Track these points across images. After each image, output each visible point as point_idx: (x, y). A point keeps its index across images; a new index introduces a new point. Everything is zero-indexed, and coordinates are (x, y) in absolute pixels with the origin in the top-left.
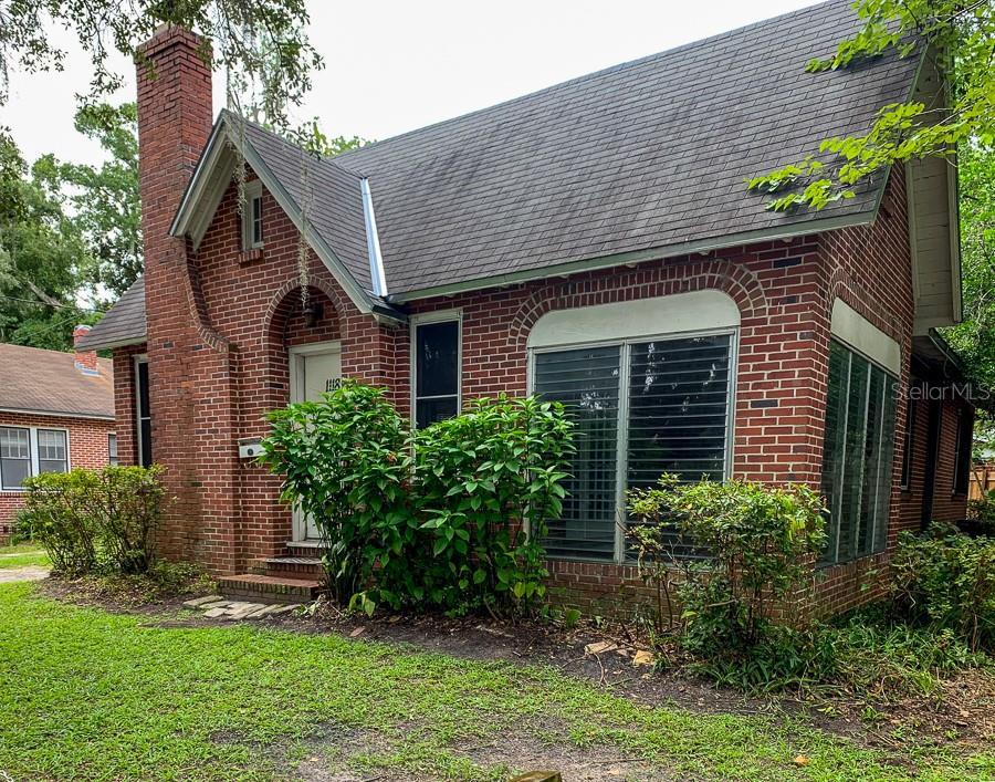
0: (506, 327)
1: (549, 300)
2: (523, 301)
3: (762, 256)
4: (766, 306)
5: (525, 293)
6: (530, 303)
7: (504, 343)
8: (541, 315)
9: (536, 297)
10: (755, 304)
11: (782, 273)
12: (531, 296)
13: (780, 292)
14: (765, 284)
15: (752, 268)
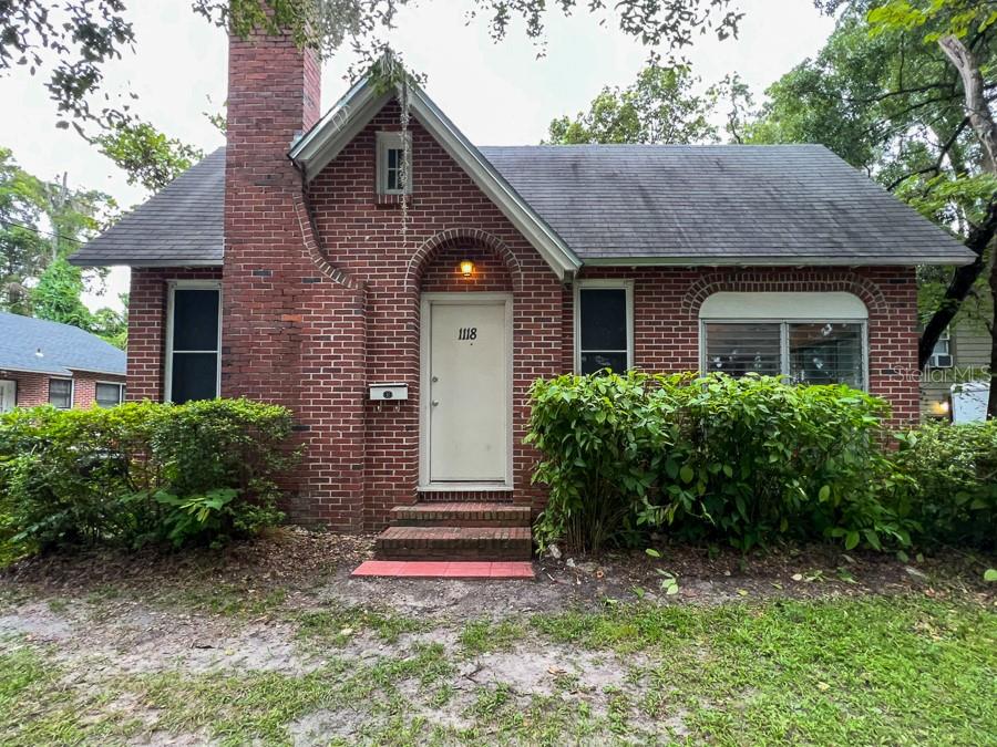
0: (679, 299)
1: (718, 283)
2: (694, 281)
3: (882, 275)
4: (886, 307)
5: (697, 275)
6: (701, 283)
7: (677, 311)
8: (711, 293)
9: (707, 279)
10: (879, 306)
11: (895, 288)
12: (702, 278)
13: (895, 299)
14: (885, 294)
15: (875, 282)
